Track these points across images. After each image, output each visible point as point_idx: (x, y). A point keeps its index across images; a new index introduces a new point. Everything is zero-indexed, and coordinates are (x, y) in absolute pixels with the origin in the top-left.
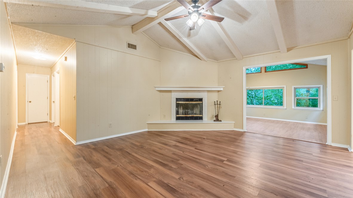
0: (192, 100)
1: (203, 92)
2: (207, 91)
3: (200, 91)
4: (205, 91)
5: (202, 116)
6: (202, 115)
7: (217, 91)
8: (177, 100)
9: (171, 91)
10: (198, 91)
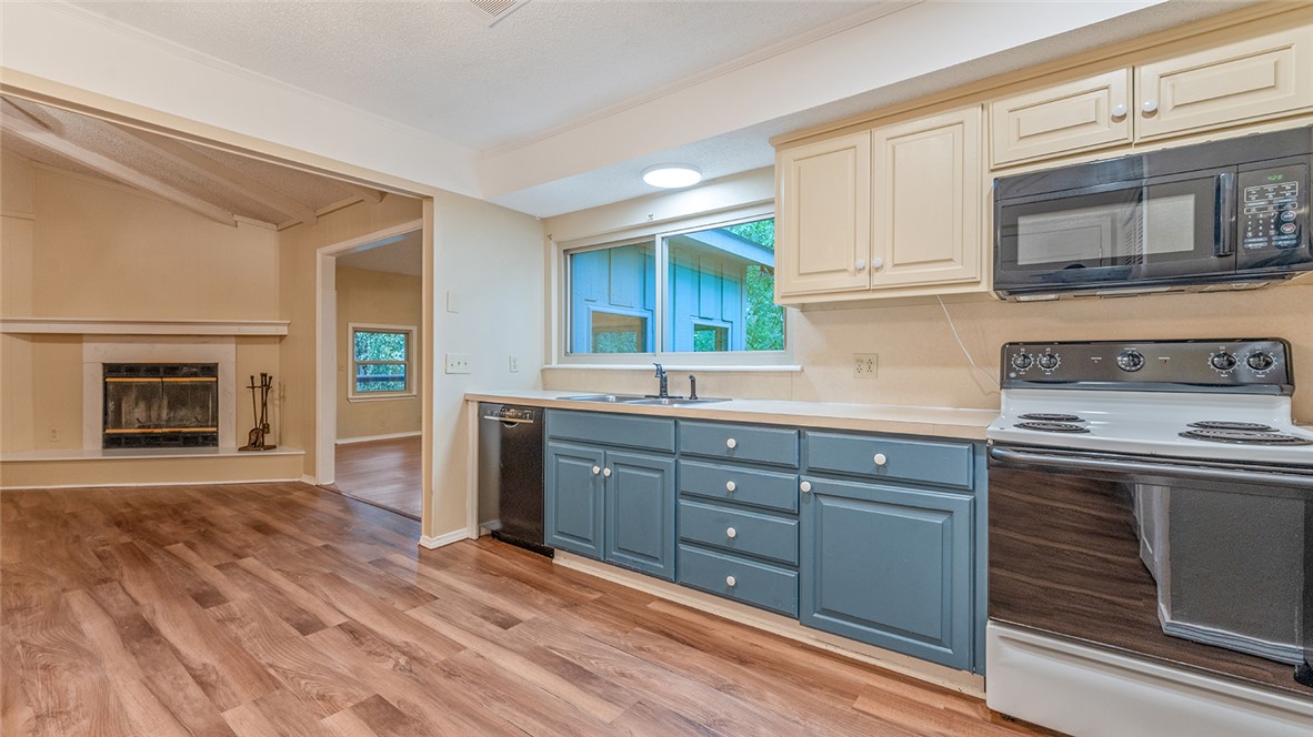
0: (172, 369)
1: (222, 343)
2: (236, 336)
3: (208, 339)
4: (225, 339)
5: (217, 432)
6: (215, 429)
7: (278, 340)
8: (111, 369)
9: (82, 335)
10: (197, 339)
